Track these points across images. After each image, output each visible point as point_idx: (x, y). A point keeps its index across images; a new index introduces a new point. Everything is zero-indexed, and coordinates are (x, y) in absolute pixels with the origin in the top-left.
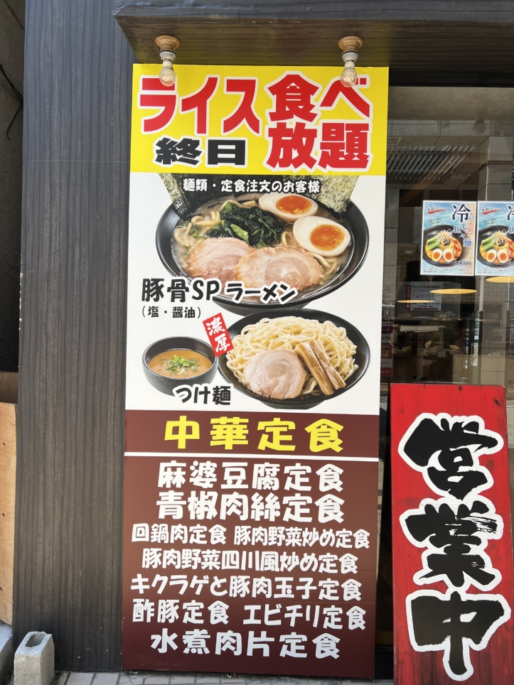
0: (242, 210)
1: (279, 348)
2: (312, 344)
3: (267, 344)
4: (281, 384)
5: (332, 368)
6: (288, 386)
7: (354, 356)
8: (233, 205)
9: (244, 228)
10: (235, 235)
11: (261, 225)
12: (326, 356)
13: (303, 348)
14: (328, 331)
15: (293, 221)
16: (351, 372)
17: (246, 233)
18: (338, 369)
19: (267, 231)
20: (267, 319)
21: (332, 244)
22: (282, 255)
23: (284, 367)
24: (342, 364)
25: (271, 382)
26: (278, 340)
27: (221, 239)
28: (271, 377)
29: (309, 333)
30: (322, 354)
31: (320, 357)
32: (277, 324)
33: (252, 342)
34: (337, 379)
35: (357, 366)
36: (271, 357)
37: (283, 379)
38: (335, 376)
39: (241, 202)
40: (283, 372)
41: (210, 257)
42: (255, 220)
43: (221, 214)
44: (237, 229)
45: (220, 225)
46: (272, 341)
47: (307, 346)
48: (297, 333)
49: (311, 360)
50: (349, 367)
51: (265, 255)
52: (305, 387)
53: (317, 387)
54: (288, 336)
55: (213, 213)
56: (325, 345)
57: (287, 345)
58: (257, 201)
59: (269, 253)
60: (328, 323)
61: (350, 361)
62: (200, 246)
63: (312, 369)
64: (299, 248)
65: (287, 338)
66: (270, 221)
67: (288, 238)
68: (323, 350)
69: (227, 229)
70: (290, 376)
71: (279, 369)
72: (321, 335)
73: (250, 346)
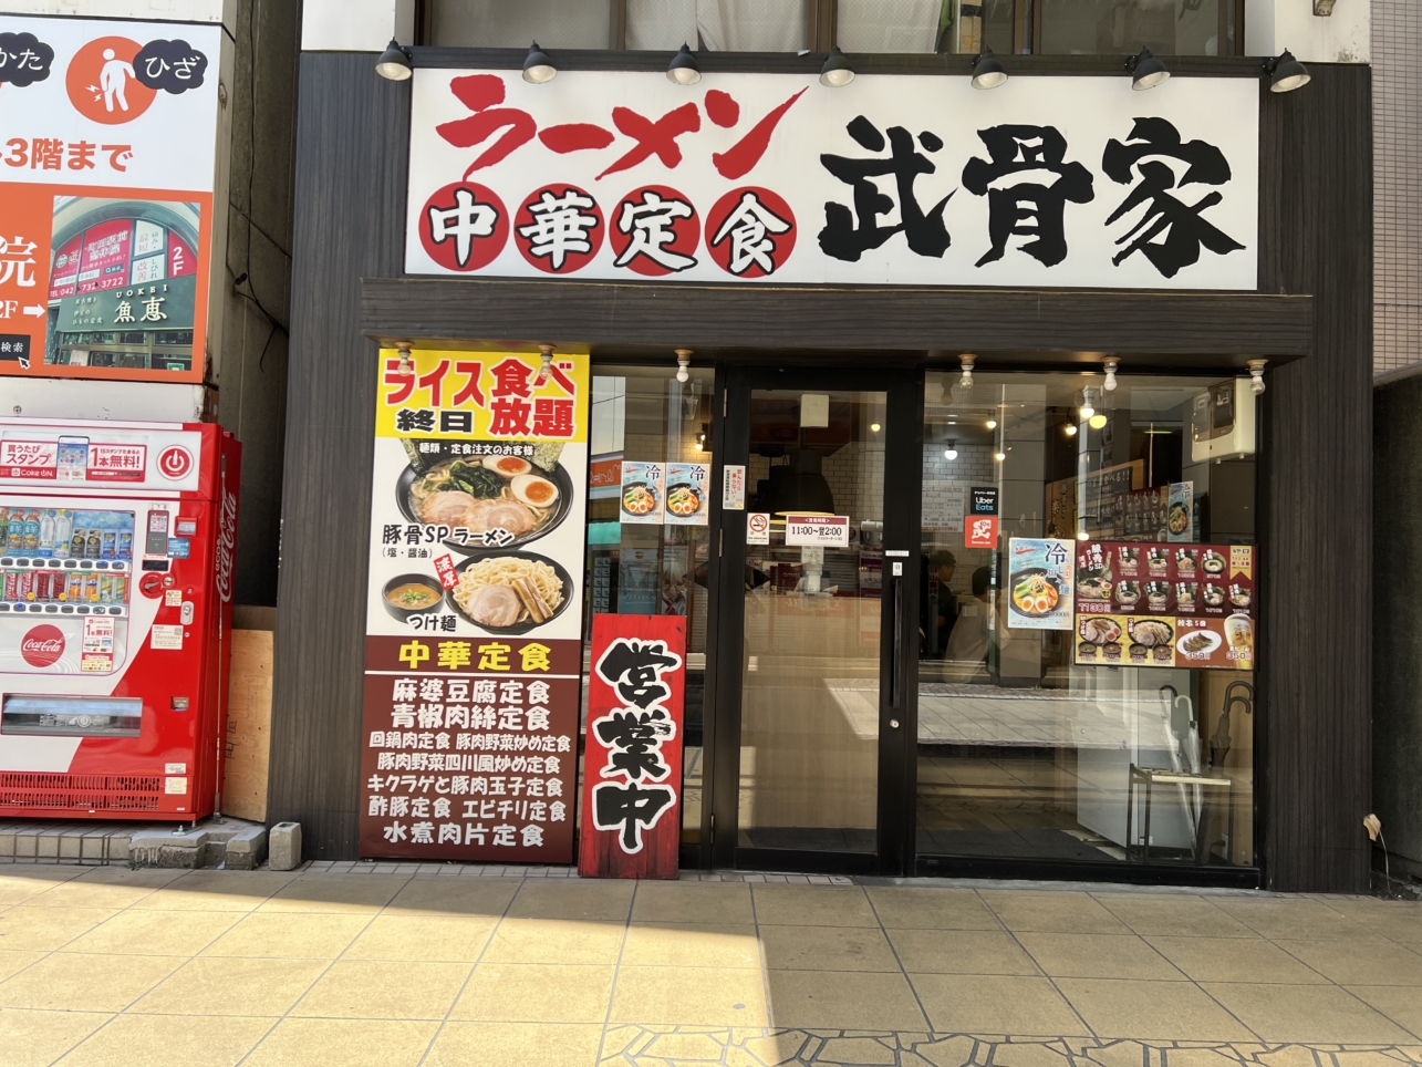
0: (469, 468)
1: (498, 584)
2: (526, 580)
3: (488, 580)
4: (499, 614)
5: (543, 601)
6: (505, 615)
7: (560, 590)
8: (461, 465)
9: (470, 483)
10: (462, 489)
11: (484, 481)
12: (538, 590)
13: (518, 583)
14: (540, 569)
15: (511, 478)
16: (558, 603)
17: (471, 488)
18: (547, 601)
19: (489, 486)
20: (488, 559)
21: (543, 497)
22: (502, 506)
23: (502, 599)
24: (550, 597)
25: (491, 612)
26: (498, 577)
27: (450, 492)
28: (491, 608)
29: (524, 571)
30: (534, 589)
31: (533, 591)
32: (497, 563)
33: (475, 578)
34: (547, 610)
35: (563, 599)
36: (491, 591)
37: (501, 610)
38: (545, 607)
39: (468, 462)
40: (501, 604)
41: (440, 507)
42: (479, 477)
43: (451, 471)
44: (464, 484)
45: (450, 480)
46: (492, 578)
47: (522, 582)
48: (514, 571)
49: (525, 593)
50: (557, 599)
51: (487, 506)
52: (520, 616)
53: (530, 616)
54: (506, 573)
55: (444, 471)
56: (537, 581)
57: (505, 581)
58: (481, 462)
59: (490, 504)
60: (539, 562)
61: (558, 594)
62: (433, 498)
63: (526, 602)
64: (516, 500)
65: (505, 575)
66: (492, 478)
67: (506, 491)
68: (535, 586)
69: (456, 484)
70: (507, 607)
71: (498, 601)
72: (534, 573)
73: (473, 581)
